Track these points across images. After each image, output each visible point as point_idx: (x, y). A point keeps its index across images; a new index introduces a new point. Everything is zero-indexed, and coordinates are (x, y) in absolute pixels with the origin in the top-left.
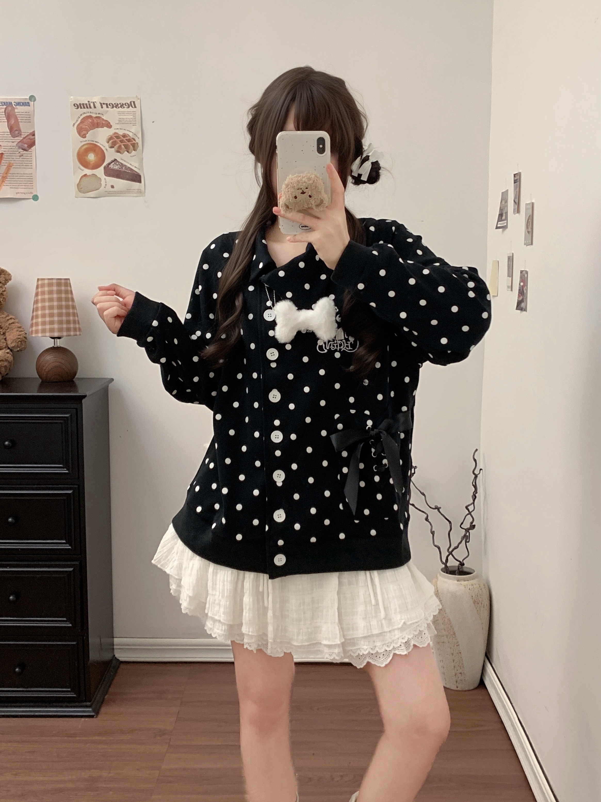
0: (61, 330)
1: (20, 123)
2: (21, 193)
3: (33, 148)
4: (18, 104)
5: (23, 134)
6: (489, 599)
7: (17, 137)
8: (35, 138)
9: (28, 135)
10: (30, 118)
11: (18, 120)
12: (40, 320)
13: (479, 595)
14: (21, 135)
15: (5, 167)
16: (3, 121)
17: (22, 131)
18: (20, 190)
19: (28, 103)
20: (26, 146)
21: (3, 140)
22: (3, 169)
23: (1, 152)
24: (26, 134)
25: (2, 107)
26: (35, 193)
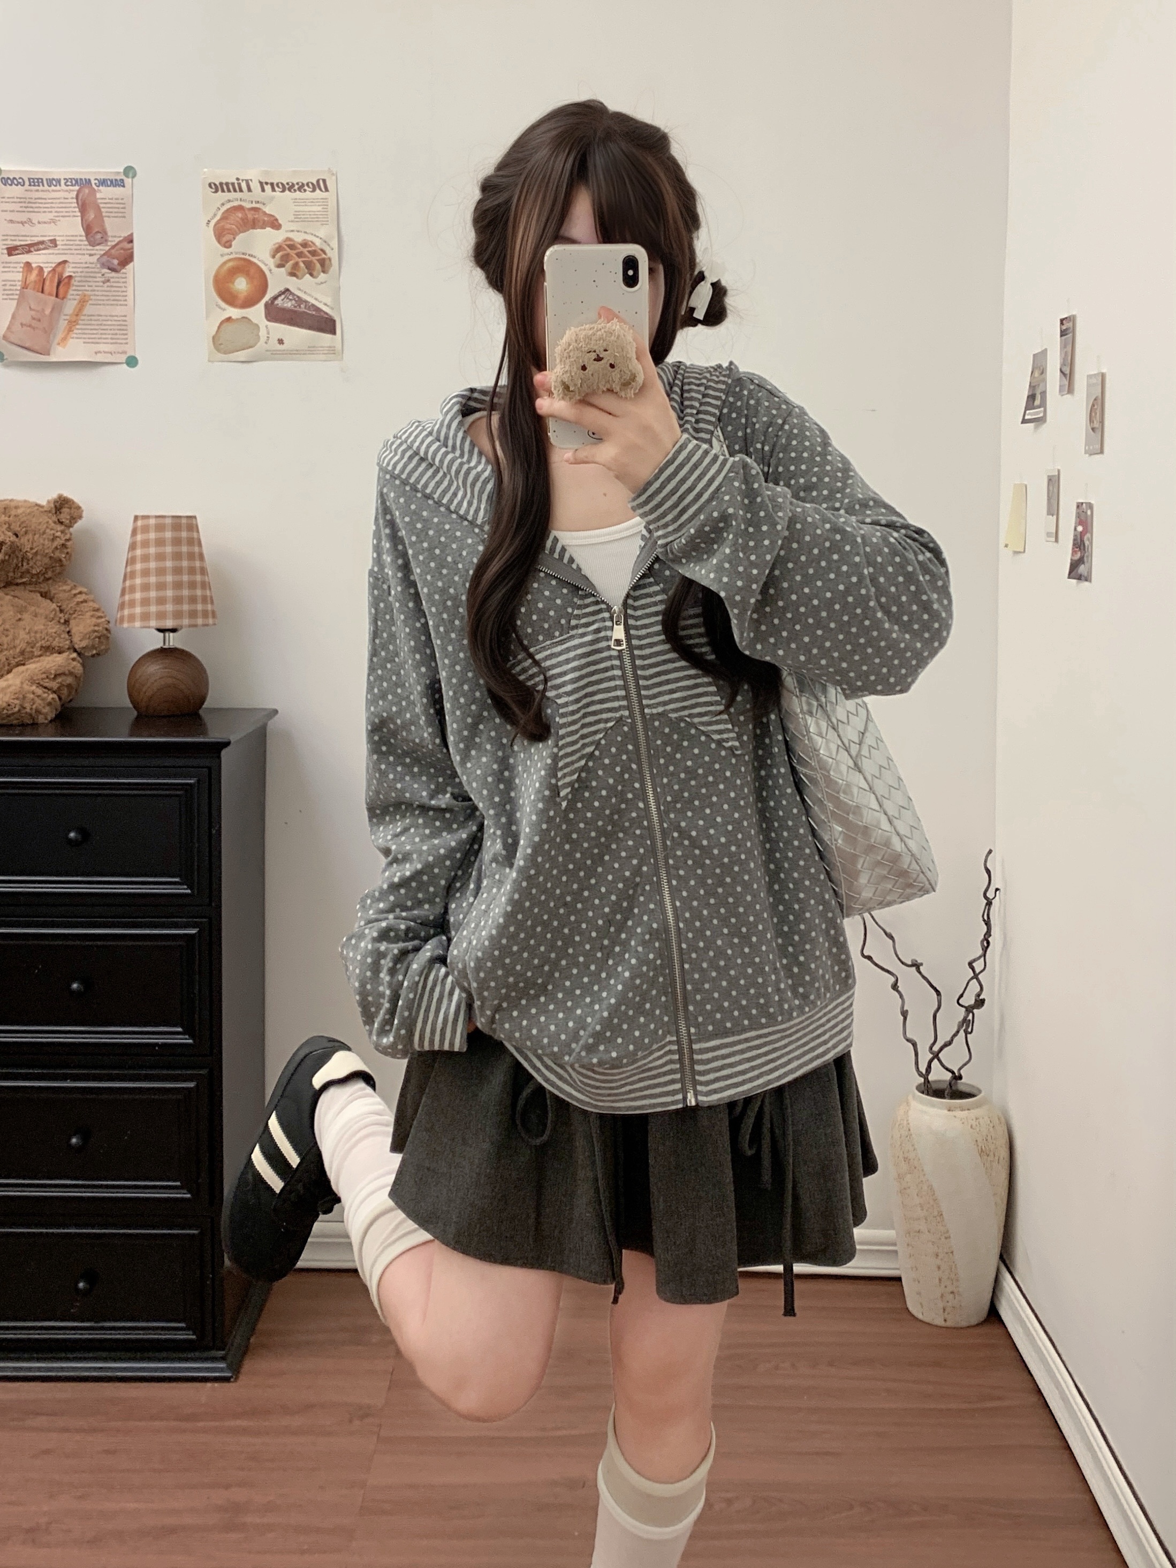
0: (178, 615)
1: (105, 219)
2: (105, 352)
3: (130, 267)
4: (103, 182)
5: (110, 239)
6: (1008, 1146)
7: (99, 244)
8: (132, 248)
9: (119, 243)
10: (123, 209)
11: (101, 212)
12: (138, 595)
13: (989, 1138)
14: (106, 241)
15: (75, 302)
16: (72, 214)
17: (110, 234)
18: (102, 347)
19: (122, 180)
20: (116, 262)
21: (73, 252)
22: (70, 306)
23: (67, 274)
24: (117, 240)
25: (71, 188)
26: (130, 354)
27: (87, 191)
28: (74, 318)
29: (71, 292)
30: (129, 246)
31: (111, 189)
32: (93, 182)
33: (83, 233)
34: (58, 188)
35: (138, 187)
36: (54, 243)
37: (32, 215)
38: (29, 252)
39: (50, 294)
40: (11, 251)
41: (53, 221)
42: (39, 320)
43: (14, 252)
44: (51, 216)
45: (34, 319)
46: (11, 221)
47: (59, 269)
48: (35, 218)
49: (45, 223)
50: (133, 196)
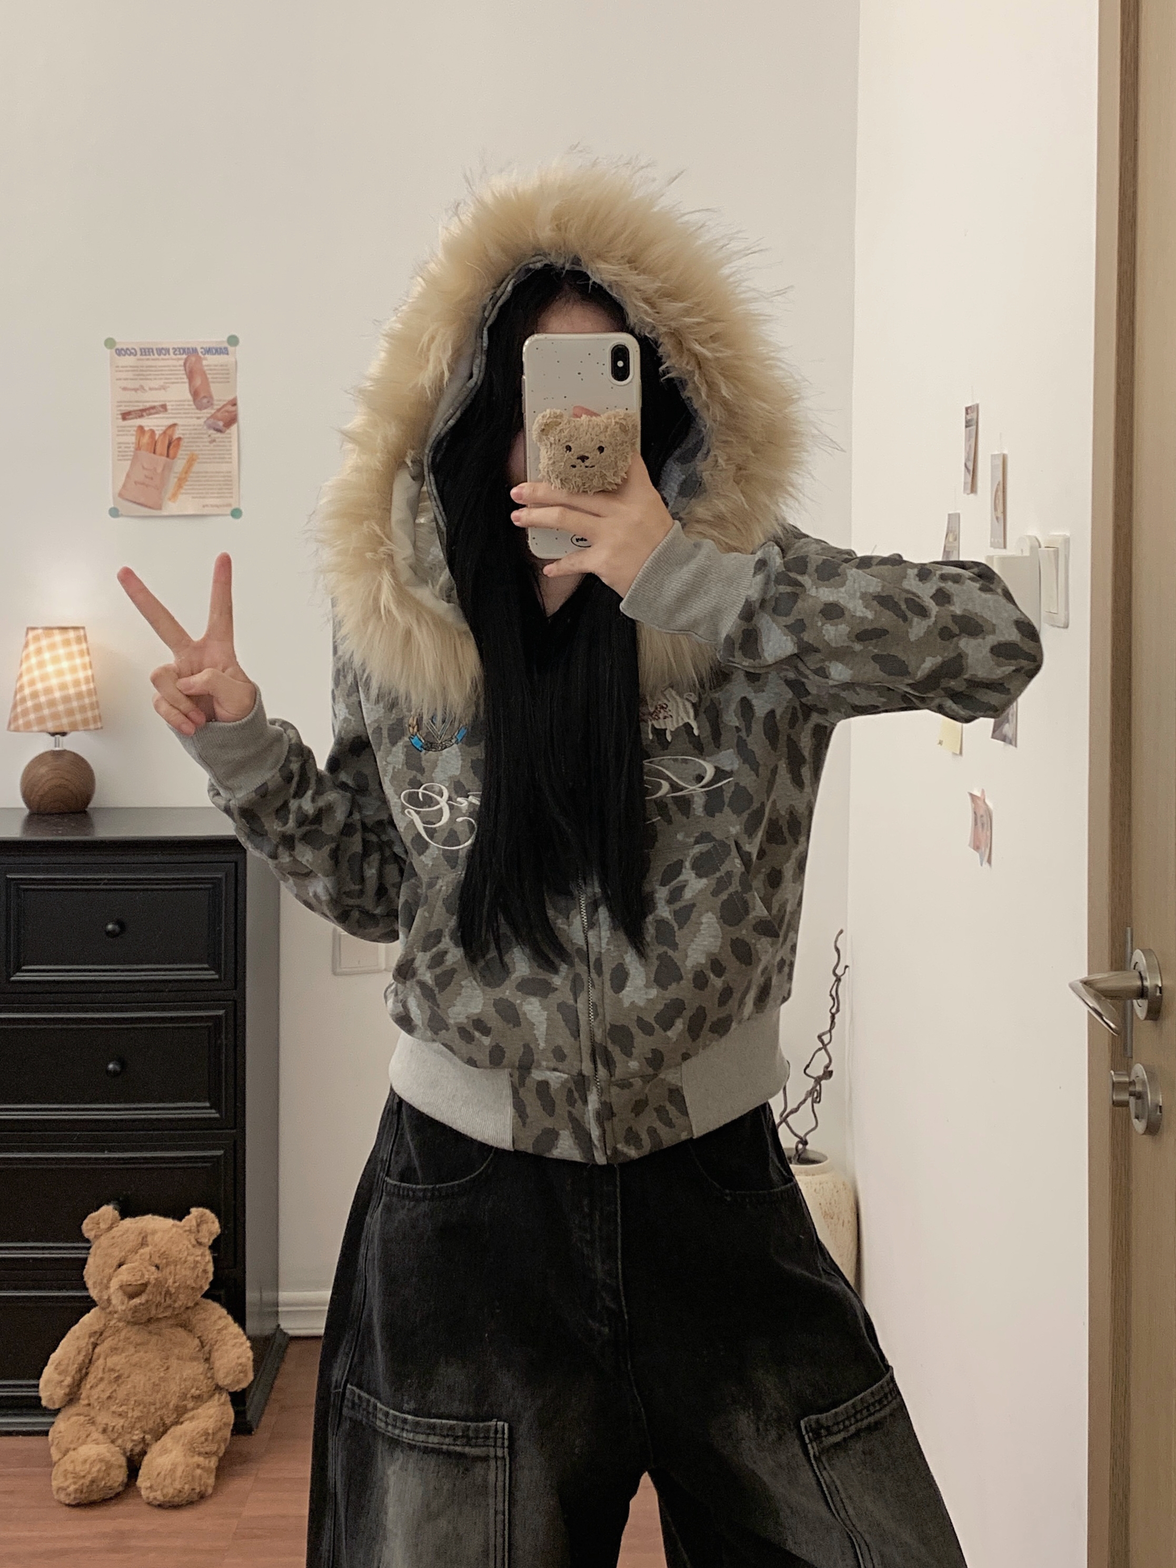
1: (212, 385)
2: (211, 506)
3: (234, 428)
4: (208, 351)
5: (215, 402)
7: (206, 408)
8: (236, 411)
9: (224, 406)
10: (228, 375)
11: (207, 379)
14: (212, 404)
15: (185, 461)
16: (181, 380)
17: (215, 398)
18: (209, 502)
19: (226, 349)
20: (221, 424)
21: (181, 415)
22: (180, 464)
23: (176, 436)
24: (222, 403)
25: (179, 356)
26: (235, 506)
27: (193, 359)
28: (184, 476)
29: (180, 452)
30: (233, 409)
31: (216, 357)
32: (199, 350)
33: (189, 397)
34: (167, 356)
35: (239, 352)
36: (164, 407)
37: (142, 382)
38: (141, 416)
39: (161, 455)
40: (125, 416)
41: (163, 388)
42: (152, 479)
43: (127, 417)
44: (161, 383)
45: (146, 477)
46: (125, 389)
47: (169, 432)
48: (148, 384)
49: (156, 389)
50: (236, 362)
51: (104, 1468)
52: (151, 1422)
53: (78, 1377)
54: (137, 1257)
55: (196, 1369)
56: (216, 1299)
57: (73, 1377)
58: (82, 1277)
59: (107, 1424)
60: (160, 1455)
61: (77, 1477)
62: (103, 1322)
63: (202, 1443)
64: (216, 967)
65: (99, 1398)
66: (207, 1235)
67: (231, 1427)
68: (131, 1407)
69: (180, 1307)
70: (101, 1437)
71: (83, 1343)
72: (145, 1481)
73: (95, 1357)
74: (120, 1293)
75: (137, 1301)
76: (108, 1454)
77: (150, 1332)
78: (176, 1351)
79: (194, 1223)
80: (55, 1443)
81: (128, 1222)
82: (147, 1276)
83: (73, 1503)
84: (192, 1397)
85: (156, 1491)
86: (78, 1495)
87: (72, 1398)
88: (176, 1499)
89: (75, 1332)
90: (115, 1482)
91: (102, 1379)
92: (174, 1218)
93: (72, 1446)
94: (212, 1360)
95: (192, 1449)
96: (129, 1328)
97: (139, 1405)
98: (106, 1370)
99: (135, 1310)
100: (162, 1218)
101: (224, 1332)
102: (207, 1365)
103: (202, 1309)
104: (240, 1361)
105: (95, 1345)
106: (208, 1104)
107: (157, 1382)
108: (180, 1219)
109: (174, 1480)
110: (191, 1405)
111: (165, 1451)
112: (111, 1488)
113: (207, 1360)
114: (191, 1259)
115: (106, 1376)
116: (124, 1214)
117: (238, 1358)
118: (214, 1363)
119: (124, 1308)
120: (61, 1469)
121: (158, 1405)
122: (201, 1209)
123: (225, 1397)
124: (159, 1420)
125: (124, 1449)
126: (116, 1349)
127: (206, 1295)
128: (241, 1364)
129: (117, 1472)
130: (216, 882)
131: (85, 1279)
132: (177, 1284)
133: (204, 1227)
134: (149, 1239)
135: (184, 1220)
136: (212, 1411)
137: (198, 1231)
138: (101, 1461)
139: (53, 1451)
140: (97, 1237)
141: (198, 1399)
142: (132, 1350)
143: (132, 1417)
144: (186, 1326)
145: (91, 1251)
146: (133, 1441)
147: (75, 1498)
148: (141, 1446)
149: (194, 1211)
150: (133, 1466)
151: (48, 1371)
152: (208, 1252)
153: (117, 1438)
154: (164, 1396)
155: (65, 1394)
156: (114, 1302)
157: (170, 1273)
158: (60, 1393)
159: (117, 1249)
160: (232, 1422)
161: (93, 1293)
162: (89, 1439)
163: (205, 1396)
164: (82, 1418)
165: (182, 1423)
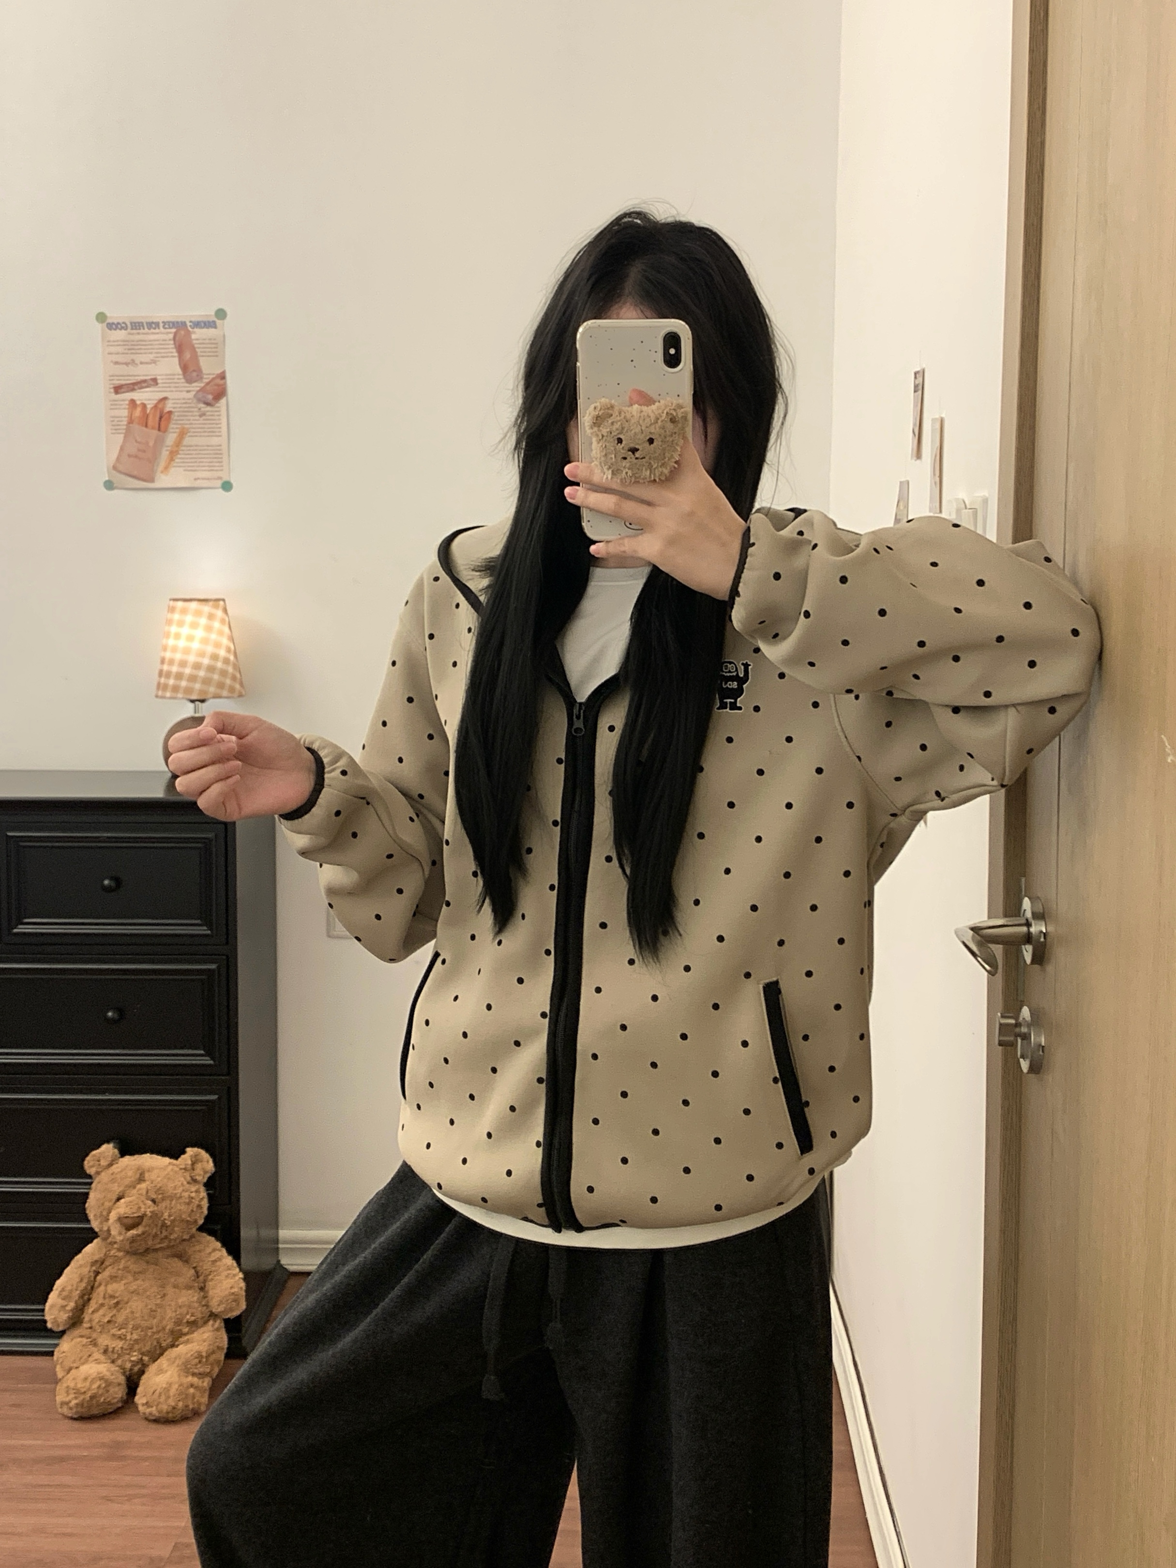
1: (201, 359)
2: (202, 479)
3: (223, 401)
4: (197, 325)
5: (205, 376)
7: (195, 381)
8: (225, 384)
9: (213, 379)
10: (217, 348)
11: (196, 352)
14: (202, 378)
15: (176, 435)
16: (171, 355)
17: (204, 372)
18: (199, 474)
19: (214, 322)
20: (210, 397)
21: (171, 389)
22: (171, 438)
23: (167, 409)
24: (211, 377)
25: (169, 330)
26: (225, 479)
27: (183, 332)
28: (175, 449)
29: (171, 426)
30: (222, 382)
31: (205, 330)
32: (188, 324)
33: (178, 370)
34: (157, 331)
35: (227, 326)
36: (155, 381)
37: (133, 357)
38: (133, 390)
39: (153, 428)
40: (118, 389)
41: (154, 362)
42: (144, 451)
43: (119, 391)
44: (151, 356)
45: (139, 450)
46: (116, 363)
47: (160, 406)
48: (138, 358)
49: (147, 363)
50: (224, 336)
51: (103, 1385)
52: (150, 1343)
53: (81, 1302)
54: (134, 1191)
55: (189, 1297)
56: (211, 1233)
57: (76, 1302)
58: (85, 1209)
59: (107, 1346)
60: (157, 1374)
61: (78, 1392)
62: (104, 1250)
63: (196, 1365)
64: (209, 924)
65: (99, 1321)
66: (202, 1173)
67: (225, 1351)
68: (129, 1330)
69: (175, 1240)
70: (102, 1358)
71: (85, 1270)
72: (141, 1397)
73: (97, 1284)
74: (118, 1225)
75: (134, 1232)
76: (108, 1374)
77: (148, 1262)
78: (173, 1280)
79: (190, 1162)
80: (60, 1361)
81: (127, 1159)
82: (143, 1210)
83: (75, 1416)
84: (188, 1322)
85: (152, 1407)
86: (79, 1409)
87: (76, 1320)
88: (170, 1415)
89: (78, 1261)
90: (115, 1398)
91: (102, 1305)
92: (171, 1157)
93: (75, 1365)
94: (206, 1289)
95: (186, 1369)
96: (128, 1258)
97: (137, 1329)
98: (107, 1296)
99: (133, 1240)
100: (159, 1157)
101: (218, 1263)
102: (202, 1294)
103: (198, 1241)
104: (233, 1291)
105: (97, 1273)
106: (202, 1052)
107: (154, 1308)
108: (177, 1158)
109: (169, 1397)
110: (186, 1330)
111: (161, 1371)
112: (109, 1403)
113: (202, 1289)
114: (186, 1194)
115: (107, 1300)
116: (123, 1154)
117: (231, 1288)
118: (207, 1292)
119: (121, 1238)
120: (65, 1385)
121: (154, 1330)
122: (196, 1149)
123: (219, 1323)
124: (155, 1343)
125: (124, 1369)
126: (116, 1277)
127: (201, 1229)
128: (233, 1293)
129: (116, 1389)
130: (207, 842)
131: (87, 1212)
132: (172, 1218)
133: (199, 1166)
134: (147, 1175)
135: (180, 1159)
136: (206, 1336)
137: (193, 1169)
138: (101, 1379)
139: (58, 1368)
140: (98, 1173)
141: (194, 1325)
142: (130, 1278)
143: (131, 1339)
144: (182, 1257)
145: (93, 1185)
146: (133, 1361)
147: (77, 1412)
148: (139, 1366)
149: (188, 1150)
150: (132, 1385)
151: (53, 1297)
152: (202, 1189)
153: (118, 1358)
154: (161, 1321)
155: (69, 1317)
156: (113, 1233)
157: (166, 1208)
158: (64, 1316)
159: (116, 1184)
160: (226, 1346)
161: (95, 1225)
162: (91, 1359)
163: (200, 1322)
164: (85, 1340)
165: (177, 1346)
